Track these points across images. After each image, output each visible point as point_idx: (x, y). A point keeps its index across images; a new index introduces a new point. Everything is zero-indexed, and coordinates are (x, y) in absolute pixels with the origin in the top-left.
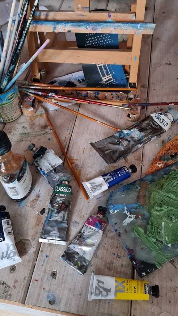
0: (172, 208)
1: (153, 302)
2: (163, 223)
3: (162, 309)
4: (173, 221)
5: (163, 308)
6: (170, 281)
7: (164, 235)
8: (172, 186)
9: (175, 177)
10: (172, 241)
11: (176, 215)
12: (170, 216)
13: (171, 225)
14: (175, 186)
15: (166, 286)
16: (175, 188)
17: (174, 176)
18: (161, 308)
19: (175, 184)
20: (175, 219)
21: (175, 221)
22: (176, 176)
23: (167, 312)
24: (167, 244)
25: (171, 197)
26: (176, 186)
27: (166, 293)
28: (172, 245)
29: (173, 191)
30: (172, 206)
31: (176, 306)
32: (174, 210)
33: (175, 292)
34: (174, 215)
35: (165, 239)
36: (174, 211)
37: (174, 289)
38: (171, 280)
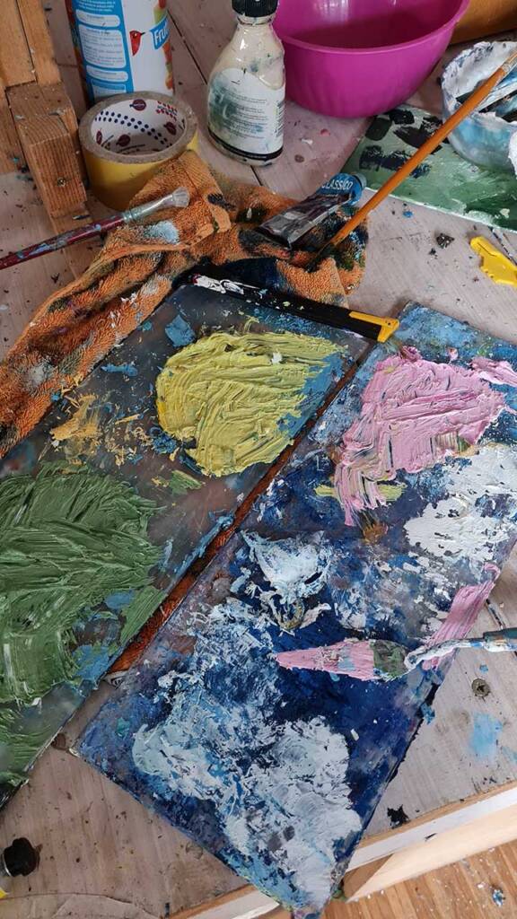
0: (22, 592)
1: (30, 889)
2: (7, 647)
3: (61, 894)
4: (35, 627)
5: (62, 888)
6: (67, 800)
7: (16, 682)
8: (12, 526)
9: (16, 497)
10: (43, 687)
11: (40, 606)
12: (22, 618)
13: (29, 642)
14: (19, 524)
15: (60, 822)
16: (20, 528)
17: (13, 495)
18: (56, 892)
19: (18, 517)
20: (38, 621)
21: (38, 625)
22: (16, 494)
23: (74, 895)
24: (30, 701)
25: (14, 560)
26: (23, 522)
27: (64, 842)
28: (43, 700)
29: (17, 540)
30: (23, 586)
31: (96, 861)
32: (29, 594)
33: (86, 825)
34: (32, 609)
35: (22, 689)
36: (30, 597)
37: (82, 817)
38: (70, 797)
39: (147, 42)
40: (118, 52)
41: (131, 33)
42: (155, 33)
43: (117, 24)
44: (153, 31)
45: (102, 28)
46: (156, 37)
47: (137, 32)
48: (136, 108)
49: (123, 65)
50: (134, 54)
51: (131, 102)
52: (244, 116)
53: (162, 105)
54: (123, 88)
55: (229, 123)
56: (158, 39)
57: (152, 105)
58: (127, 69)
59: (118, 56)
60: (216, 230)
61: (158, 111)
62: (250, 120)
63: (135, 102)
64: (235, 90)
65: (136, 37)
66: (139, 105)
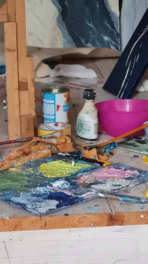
39: (61, 109)
40: (53, 110)
41: (57, 105)
42: (64, 107)
43: (54, 102)
44: (63, 106)
45: (49, 103)
46: (64, 108)
47: (59, 106)
48: (55, 126)
49: (54, 114)
50: (57, 111)
51: (54, 124)
52: (85, 127)
53: (63, 125)
54: (53, 121)
55: (81, 130)
56: (65, 109)
57: (60, 125)
58: (55, 115)
59: (53, 111)
60: (66, 142)
61: (61, 127)
62: (86, 128)
63: (55, 124)
64: (83, 119)
65: (58, 107)
66: (56, 125)
